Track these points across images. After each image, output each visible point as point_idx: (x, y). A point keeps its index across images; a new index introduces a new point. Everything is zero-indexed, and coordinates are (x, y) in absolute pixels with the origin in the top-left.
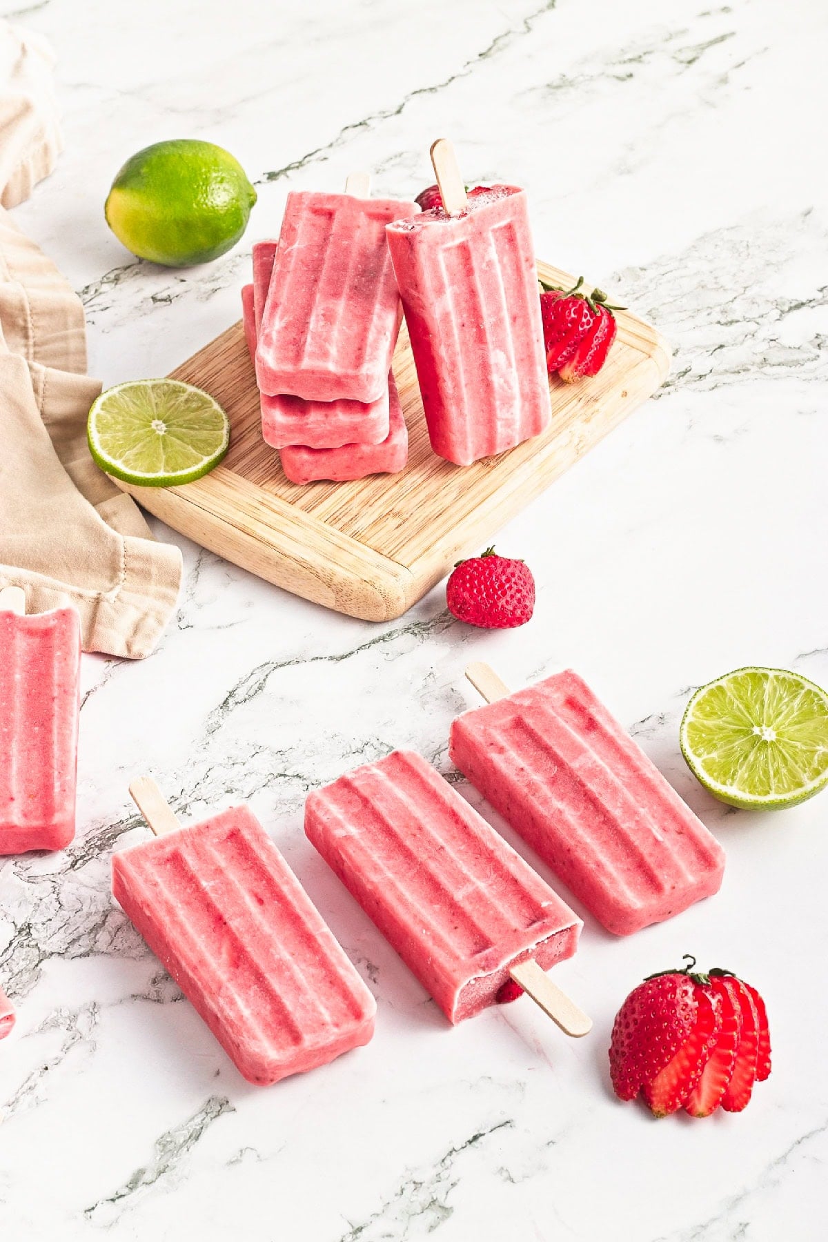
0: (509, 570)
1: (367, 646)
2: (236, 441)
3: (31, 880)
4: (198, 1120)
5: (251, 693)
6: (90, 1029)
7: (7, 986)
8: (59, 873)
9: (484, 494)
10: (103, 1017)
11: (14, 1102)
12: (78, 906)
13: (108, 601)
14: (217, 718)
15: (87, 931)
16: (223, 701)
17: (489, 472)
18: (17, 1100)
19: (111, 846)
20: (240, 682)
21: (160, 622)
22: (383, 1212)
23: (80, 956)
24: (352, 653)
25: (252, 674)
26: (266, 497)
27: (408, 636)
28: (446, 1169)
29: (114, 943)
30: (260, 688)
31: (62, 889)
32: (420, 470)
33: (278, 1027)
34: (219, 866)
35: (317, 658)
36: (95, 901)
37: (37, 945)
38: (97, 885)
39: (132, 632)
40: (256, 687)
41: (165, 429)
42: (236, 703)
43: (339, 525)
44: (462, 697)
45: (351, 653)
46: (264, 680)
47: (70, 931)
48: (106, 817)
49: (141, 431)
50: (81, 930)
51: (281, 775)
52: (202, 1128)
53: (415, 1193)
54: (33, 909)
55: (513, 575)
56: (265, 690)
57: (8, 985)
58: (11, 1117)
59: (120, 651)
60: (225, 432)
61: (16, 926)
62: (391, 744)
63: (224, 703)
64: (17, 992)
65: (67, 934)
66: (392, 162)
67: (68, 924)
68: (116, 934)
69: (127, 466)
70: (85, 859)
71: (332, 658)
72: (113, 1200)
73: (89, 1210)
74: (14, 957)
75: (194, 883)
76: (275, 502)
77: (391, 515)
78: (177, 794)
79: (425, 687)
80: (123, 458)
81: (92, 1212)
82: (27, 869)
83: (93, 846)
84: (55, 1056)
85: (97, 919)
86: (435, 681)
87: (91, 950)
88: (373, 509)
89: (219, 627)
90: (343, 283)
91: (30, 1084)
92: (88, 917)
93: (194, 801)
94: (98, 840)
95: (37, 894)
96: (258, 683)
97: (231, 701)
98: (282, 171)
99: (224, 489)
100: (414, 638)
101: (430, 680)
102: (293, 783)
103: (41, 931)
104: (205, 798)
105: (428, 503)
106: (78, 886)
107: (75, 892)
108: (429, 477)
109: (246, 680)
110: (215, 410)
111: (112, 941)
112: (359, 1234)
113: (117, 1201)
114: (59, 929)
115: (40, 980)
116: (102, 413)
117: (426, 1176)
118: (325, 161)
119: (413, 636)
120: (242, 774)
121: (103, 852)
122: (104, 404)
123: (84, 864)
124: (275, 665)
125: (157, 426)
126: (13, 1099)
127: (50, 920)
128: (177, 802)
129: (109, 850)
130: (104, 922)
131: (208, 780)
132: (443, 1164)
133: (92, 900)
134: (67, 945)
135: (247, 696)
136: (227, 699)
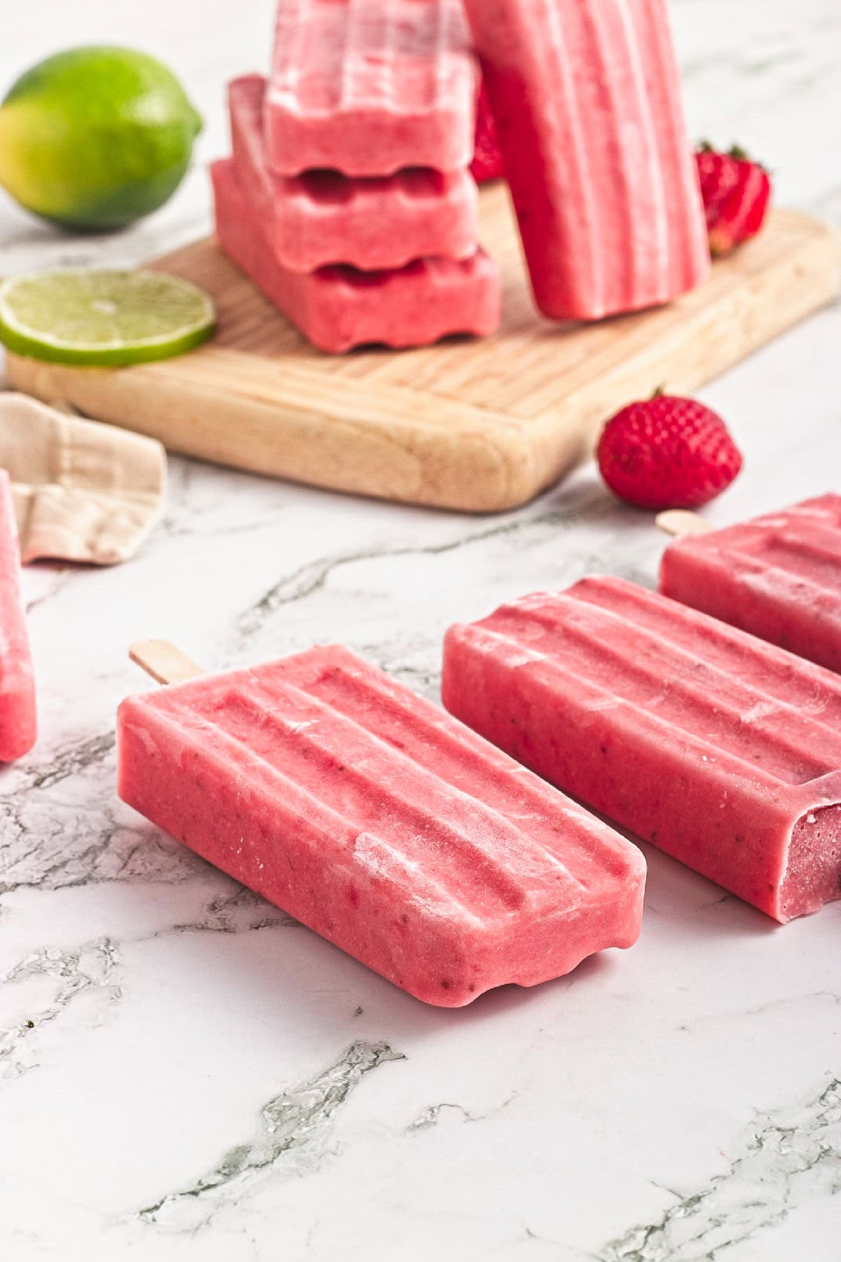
1: (480, 538)
4: (338, 1074)
5: (305, 589)
6: (105, 971)
8: (15, 794)
10: (127, 955)
12: (56, 828)
13: (49, 496)
14: (254, 618)
15: (77, 855)
16: (259, 601)
19: (100, 759)
21: (137, 523)
22: (733, 1172)
23: (70, 885)
24: (460, 543)
25: (301, 571)
28: (832, 1108)
29: (130, 867)
30: (317, 584)
31: (23, 810)
33: (476, 887)
34: (312, 707)
35: (403, 552)
36: (85, 820)
38: (85, 802)
39: (94, 532)
40: (310, 584)
42: (283, 602)
46: (323, 576)
47: (46, 857)
48: (87, 729)
50: (67, 855)
52: (347, 1085)
53: (785, 1143)
56: (325, 585)
59: (77, 551)
63: (262, 603)
65: (41, 861)
67: (42, 848)
68: (130, 856)
70: (58, 776)
71: (427, 550)
72: (195, 1193)
73: (149, 1211)
75: (273, 727)
81: (155, 1213)
83: (70, 761)
84: (45, 1008)
85: (95, 840)
87: (89, 877)
88: (457, 372)
91: (3, 1046)
92: (76, 839)
94: (78, 754)
96: (313, 580)
97: (273, 600)
100: (553, 527)
106: (51, 805)
107: (47, 812)
109: (293, 578)
111: (125, 865)
112: (696, 1207)
113: (202, 1194)
114: (26, 856)
117: (802, 1118)
119: (551, 525)
121: (90, 766)
123: (56, 781)
124: (335, 561)
127: (7, 846)
129: (99, 764)
130: (106, 843)
132: (823, 1102)
133: (80, 820)
134: (43, 874)
135: (298, 593)
136: (265, 599)
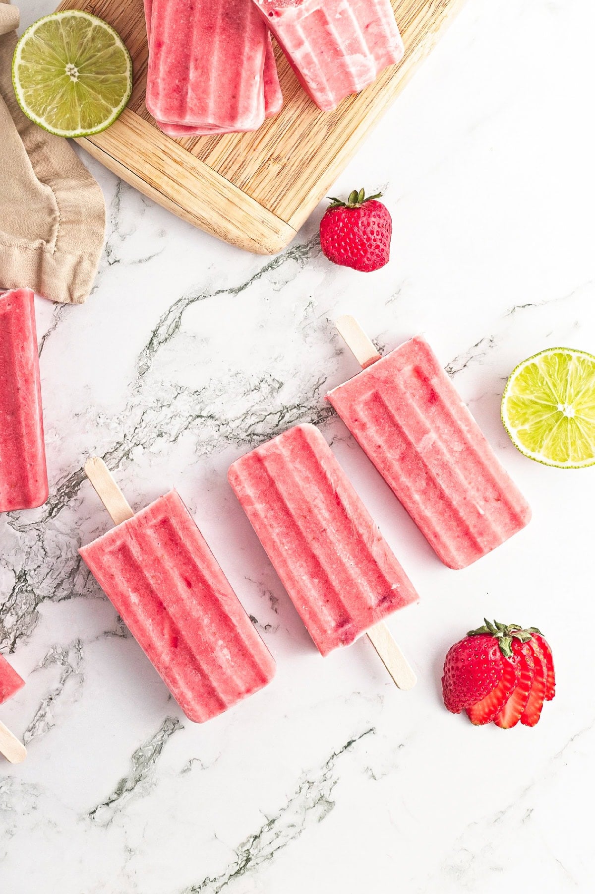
0: (369, 230)
1: (259, 276)
3: (22, 529)
4: (159, 737)
5: (171, 331)
6: (78, 663)
7: (15, 628)
8: (41, 522)
9: (348, 131)
10: (86, 651)
11: (32, 728)
12: (58, 553)
13: (49, 252)
14: (146, 360)
15: (67, 575)
16: (148, 342)
17: (353, 102)
18: (34, 726)
19: (76, 493)
20: (161, 320)
21: (93, 264)
22: (288, 806)
23: (64, 598)
24: (248, 283)
25: (170, 312)
26: (167, 144)
27: (291, 261)
28: (329, 770)
29: (87, 586)
30: (177, 327)
31: (45, 536)
32: (295, 103)
34: (157, 557)
35: (220, 291)
36: (70, 547)
37: (32, 590)
38: (70, 531)
39: (72, 276)
40: (173, 325)
41: (77, 74)
42: (160, 343)
43: (229, 175)
44: (335, 328)
45: (246, 285)
46: (180, 318)
47: (54, 577)
48: (70, 465)
49: (58, 80)
50: (63, 575)
51: (198, 416)
52: (162, 744)
53: (309, 791)
54: (25, 557)
55: (372, 233)
56: (180, 328)
57: (17, 626)
58: (33, 739)
59: (64, 298)
60: (128, 74)
61: (15, 573)
62: (281, 380)
63: (150, 344)
64: (23, 633)
65: (53, 579)
67: (53, 570)
68: (88, 576)
69: (49, 124)
70: (59, 507)
71: (231, 291)
72: (107, 804)
73: (92, 813)
74: (17, 602)
75: (139, 572)
76: (176, 151)
77: (272, 160)
78: (121, 440)
79: (306, 318)
80: (46, 114)
81: (94, 815)
82: (17, 519)
83: (63, 494)
84: (55, 688)
85: (73, 564)
86: (313, 311)
87: (71, 593)
88: (256, 153)
89: (140, 261)
90: (216, 11)
91: (41, 712)
92: (66, 563)
93: (134, 446)
94: (66, 488)
95: (27, 542)
96: (175, 321)
97: (155, 341)
99: (133, 137)
100: (296, 263)
101: (310, 310)
102: (208, 424)
103: (34, 577)
104: (142, 442)
105: (303, 144)
106: (56, 533)
107: (55, 539)
108: (302, 112)
109: (166, 318)
110: (117, 47)
111: (86, 584)
112: (272, 826)
113: (110, 805)
114: (47, 575)
115: (39, 622)
116: (23, 62)
117: (316, 776)
119: (295, 261)
120: (168, 417)
121: (72, 499)
122: (23, 51)
123: (58, 512)
124: (187, 301)
125: (71, 69)
126: (31, 726)
127: (39, 566)
128: (122, 448)
129: (75, 498)
130: (78, 566)
131: (143, 425)
132: (327, 767)
133: (68, 547)
134: (54, 590)
135: (167, 335)
136: (152, 339)
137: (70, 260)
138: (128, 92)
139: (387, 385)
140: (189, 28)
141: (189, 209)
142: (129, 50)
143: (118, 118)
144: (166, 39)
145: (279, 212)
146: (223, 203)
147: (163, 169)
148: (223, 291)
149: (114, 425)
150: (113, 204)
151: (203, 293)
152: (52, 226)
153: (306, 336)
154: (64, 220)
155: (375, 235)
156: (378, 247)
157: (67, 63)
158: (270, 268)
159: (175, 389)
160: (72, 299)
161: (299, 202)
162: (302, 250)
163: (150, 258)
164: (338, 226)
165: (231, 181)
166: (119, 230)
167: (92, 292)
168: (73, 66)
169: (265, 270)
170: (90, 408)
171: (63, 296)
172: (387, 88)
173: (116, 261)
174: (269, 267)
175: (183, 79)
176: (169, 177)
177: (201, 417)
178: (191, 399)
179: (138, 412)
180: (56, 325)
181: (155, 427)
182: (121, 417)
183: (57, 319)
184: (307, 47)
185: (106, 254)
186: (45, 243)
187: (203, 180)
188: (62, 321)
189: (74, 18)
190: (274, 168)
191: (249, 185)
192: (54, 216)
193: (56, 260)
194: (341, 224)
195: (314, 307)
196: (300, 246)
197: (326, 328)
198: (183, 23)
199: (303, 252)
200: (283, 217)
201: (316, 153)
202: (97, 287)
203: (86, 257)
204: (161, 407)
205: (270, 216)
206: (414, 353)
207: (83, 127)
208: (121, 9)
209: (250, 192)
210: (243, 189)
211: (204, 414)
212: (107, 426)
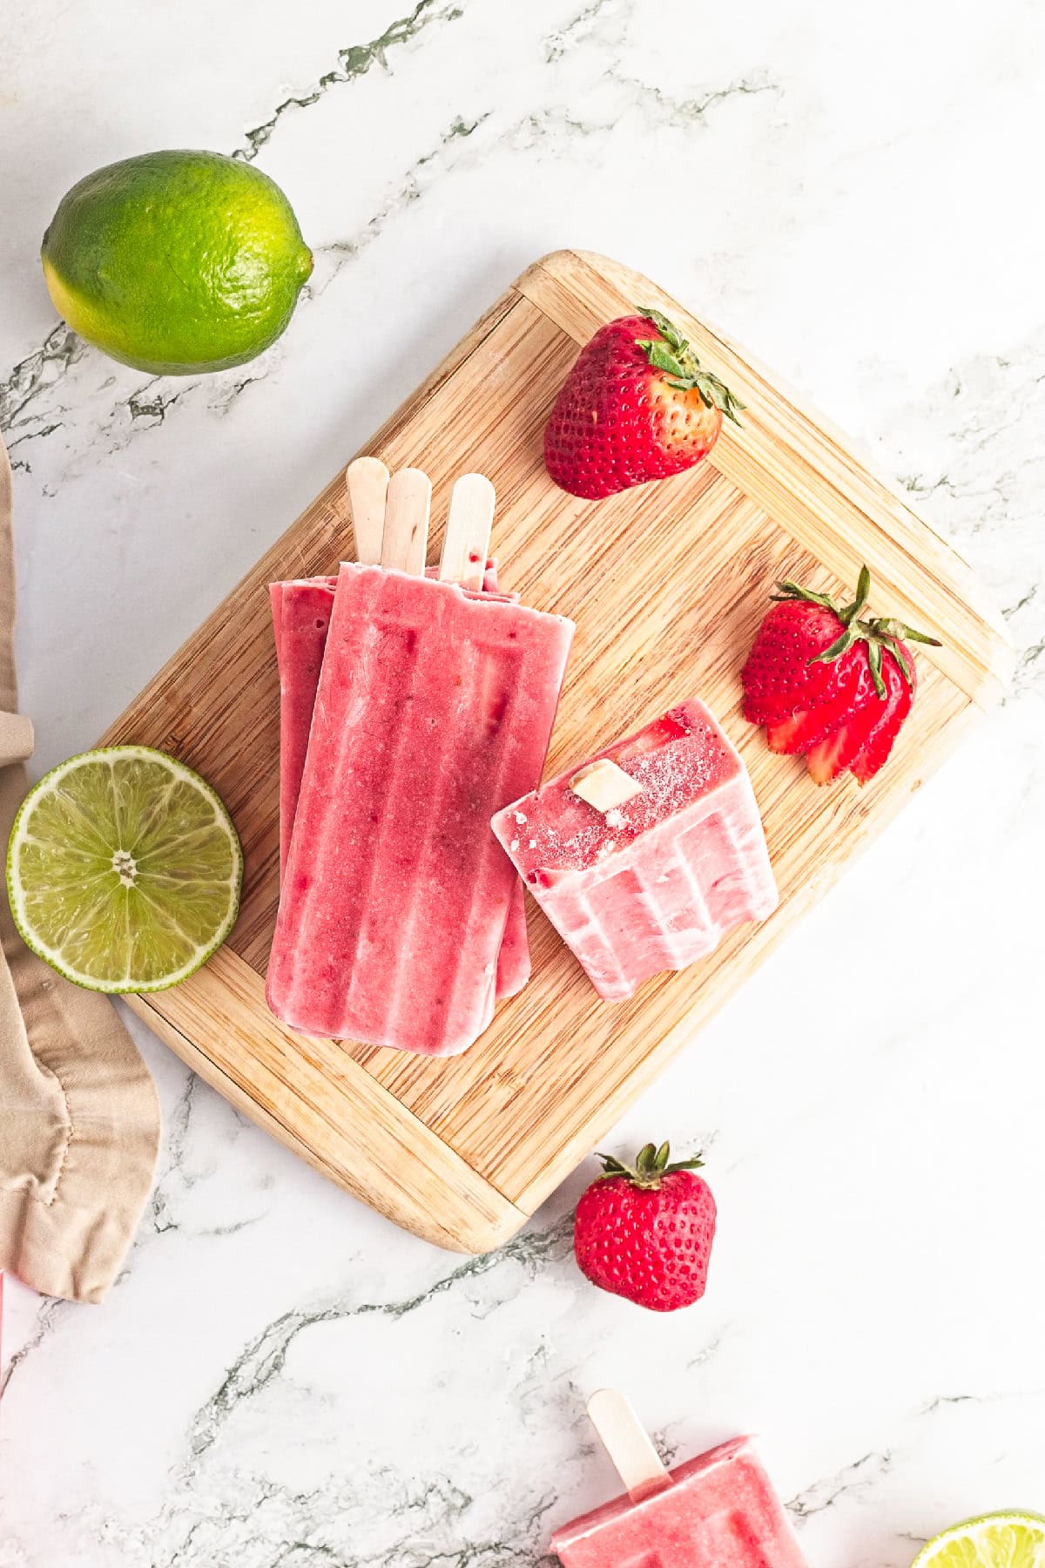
0: (672, 1237)
1: (446, 1285)
2: (253, 883)
5: (263, 1374)
9: (651, 1037)
13: (42, 1201)
14: (209, 1424)
16: (217, 1390)
20: (246, 1351)
21: (125, 1229)
24: (423, 1297)
25: (265, 1337)
27: (512, 1262)
30: (276, 1367)
35: (367, 1306)
39: (81, 1250)
40: (270, 1363)
42: (240, 1394)
44: (584, 1402)
45: (420, 1299)
46: (283, 1350)
49: (96, 880)
51: (299, 1545)
55: (678, 1243)
56: (283, 1369)
59: (62, 1290)
60: (233, 882)
62: (468, 1492)
63: (220, 1393)
66: (581, 29)
69: (70, 963)
71: (390, 1309)
77: (497, 1077)
79: (529, 1377)
80: (64, 946)
86: (545, 1366)
89: (218, 1232)
90: (422, 830)
96: (274, 1355)
97: (231, 1391)
98: (375, 45)
99: (230, 1004)
100: (522, 1268)
101: (539, 1362)
102: (317, 1561)
109: (257, 1348)
110: (218, 828)
116: (30, 840)
118: (456, 21)
119: (520, 1263)
120: (241, 1540)
122: (33, 817)
124: (301, 1320)
125: (123, 860)
131: (191, 1550)
135: (255, 1382)
136: (225, 1386)
137: (83, 1219)
138: (229, 919)
139: (677, 1545)
140: (366, 854)
141: (323, 1154)
142: (239, 831)
143: (208, 964)
144: (318, 874)
145: (499, 1180)
146: (391, 1151)
147: (282, 1072)
148: (373, 1308)
149: (134, 1544)
150: (177, 1114)
151: (335, 1307)
152: (53, 1146)
153: (526, 1412)
154: (77, 1136)
155: (683, 1247)
156: (685, 1270)
157: (117, 849)
158: (470, 1273)
159: (260, 1486)
160: (77, 1294)
161: (541, 1164)
162: (536, 1244)
163: (237, 1227)
164: (613, 1224)
165: (413, 1109)
166: (184, 1166)
167: (118, 1282)
168: (127, 855)
169: (459, 1274)
170: (92, 1505)
171: (60, 1285)
172: (734, 962)
173: (171, 1226)
174: (467, 1269)
175: (344, 957)
176: (291, 1088)
177: (305, 1546)
178: (289, 1511)
179: (184, 1524)
180: (39, 1337)
181: (214, 1558)
182: (149, 1531)
183: (45, 1325)
184: (595, 926)
185: (153, 1210)
186: (36, 1181)
187: (358, 1103)
188: (53, 1331)
189: (139, 762)
190: (499, 1094)
191: (448, 1120)
192: (59, 1126)
193: (55, 1218)
194: (619, 1222)
195: (547, 1357)
196: (532, 1235)
197: (567, 1401)
198: (356, 845)
199: (535, 1247)
200: (506, 1192)
201: (583, 1073)
202: (129, 1272)
203: (113, 1214)
204: (230, 1519)
205: (480, 1187)
206: (734, 1486)
207: (135, 977)
208: (232, 751)
209: (447, 1135)
210: (433, 1128)
211: (311, 1541)
212: (120, 1544)
